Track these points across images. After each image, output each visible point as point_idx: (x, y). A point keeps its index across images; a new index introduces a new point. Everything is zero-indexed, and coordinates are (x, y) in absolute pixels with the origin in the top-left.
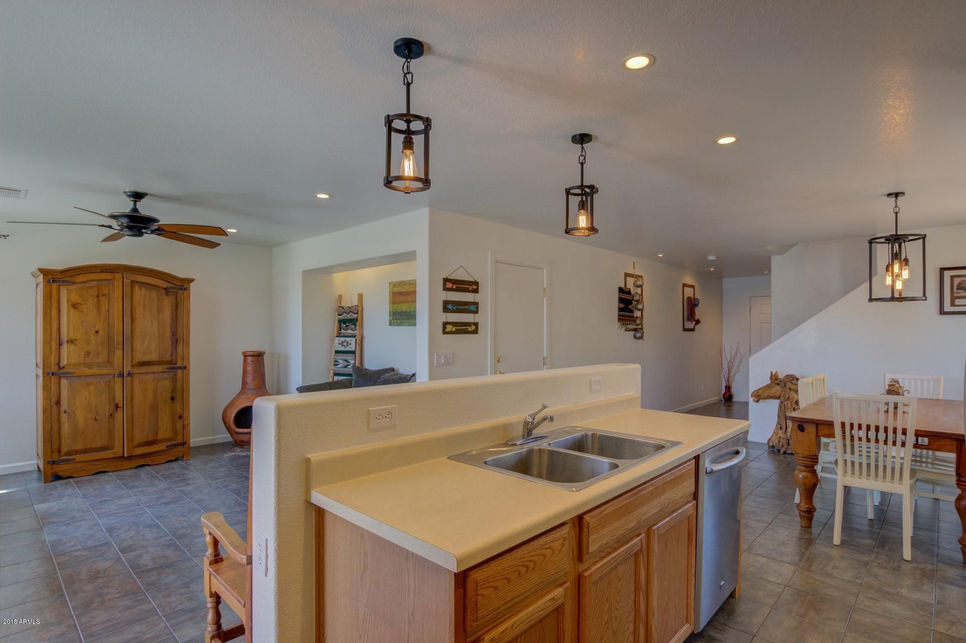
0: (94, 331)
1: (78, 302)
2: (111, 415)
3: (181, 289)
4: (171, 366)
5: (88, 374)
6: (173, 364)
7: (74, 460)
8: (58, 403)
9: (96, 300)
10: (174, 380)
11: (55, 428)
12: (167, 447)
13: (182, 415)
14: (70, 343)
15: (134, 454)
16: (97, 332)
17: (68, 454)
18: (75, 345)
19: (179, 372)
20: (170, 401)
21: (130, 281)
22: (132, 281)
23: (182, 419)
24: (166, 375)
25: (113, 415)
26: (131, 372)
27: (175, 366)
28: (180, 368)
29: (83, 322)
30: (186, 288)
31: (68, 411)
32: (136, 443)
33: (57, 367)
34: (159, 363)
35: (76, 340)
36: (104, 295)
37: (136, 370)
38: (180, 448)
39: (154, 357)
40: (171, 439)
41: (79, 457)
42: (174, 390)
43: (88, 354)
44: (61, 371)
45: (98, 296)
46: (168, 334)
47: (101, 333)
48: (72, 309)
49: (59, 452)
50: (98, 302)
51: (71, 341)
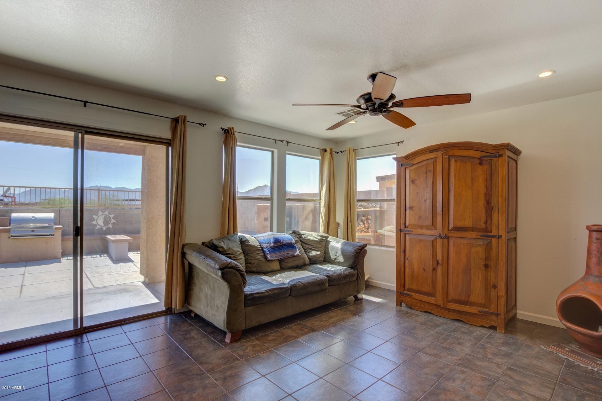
0: (423, 200)
1: (415, 178)
2: (434, 269)
3: (495, 157)
4: (485, 234)
5: (420, 233)
6: (487, 231)
7: (412, 296)
8: (405, 251)
9: (425, 176)
10: (488, 247)
11: (402, 269)
12: (479, 311)
13: (497, 285)
14: (410, 209)
15: (447, 308)
16: (425, 201)
17: (409, 290)
18: (413, 210)
19: (494, 240)
20: (483, 268)
21: (448, 156)
22: (449, 156)
23: (497, 289)
24: (481, 242)
25: (436, 269)
26: (447, 235)
27: (489, 234)
28: (494, 236)
29: (417, 193)
30: (502, 154)
31: (409, 259)
32: (450, 299)
33: (404, 226)
34: (473, 229)
35: (413, 206)
36: (430, 171)
37: (451, 234)
38: (494, 318)
39: (468, 223)
40: (483, 306)
41: (416, 296)
42: (487, 258)
43: (420, 218)
44: (406, 229)
45: (426, 172)
46: (482, 203)
47: (427, 201)
48: (412, 184)
49: (404, 287)
50: (426, 177)
51: (411, 208)
